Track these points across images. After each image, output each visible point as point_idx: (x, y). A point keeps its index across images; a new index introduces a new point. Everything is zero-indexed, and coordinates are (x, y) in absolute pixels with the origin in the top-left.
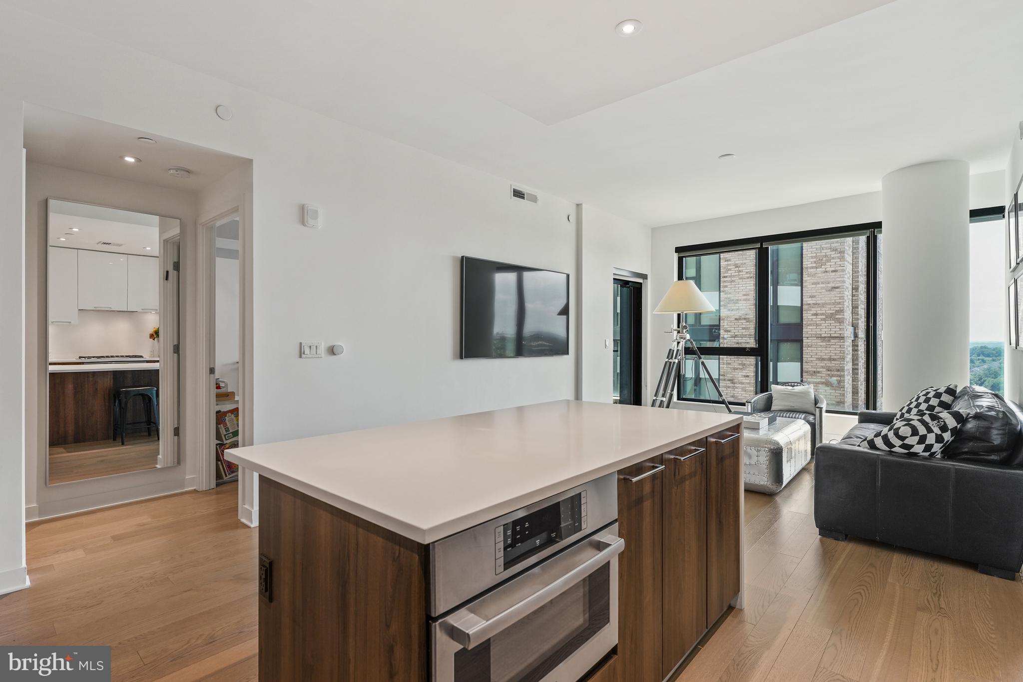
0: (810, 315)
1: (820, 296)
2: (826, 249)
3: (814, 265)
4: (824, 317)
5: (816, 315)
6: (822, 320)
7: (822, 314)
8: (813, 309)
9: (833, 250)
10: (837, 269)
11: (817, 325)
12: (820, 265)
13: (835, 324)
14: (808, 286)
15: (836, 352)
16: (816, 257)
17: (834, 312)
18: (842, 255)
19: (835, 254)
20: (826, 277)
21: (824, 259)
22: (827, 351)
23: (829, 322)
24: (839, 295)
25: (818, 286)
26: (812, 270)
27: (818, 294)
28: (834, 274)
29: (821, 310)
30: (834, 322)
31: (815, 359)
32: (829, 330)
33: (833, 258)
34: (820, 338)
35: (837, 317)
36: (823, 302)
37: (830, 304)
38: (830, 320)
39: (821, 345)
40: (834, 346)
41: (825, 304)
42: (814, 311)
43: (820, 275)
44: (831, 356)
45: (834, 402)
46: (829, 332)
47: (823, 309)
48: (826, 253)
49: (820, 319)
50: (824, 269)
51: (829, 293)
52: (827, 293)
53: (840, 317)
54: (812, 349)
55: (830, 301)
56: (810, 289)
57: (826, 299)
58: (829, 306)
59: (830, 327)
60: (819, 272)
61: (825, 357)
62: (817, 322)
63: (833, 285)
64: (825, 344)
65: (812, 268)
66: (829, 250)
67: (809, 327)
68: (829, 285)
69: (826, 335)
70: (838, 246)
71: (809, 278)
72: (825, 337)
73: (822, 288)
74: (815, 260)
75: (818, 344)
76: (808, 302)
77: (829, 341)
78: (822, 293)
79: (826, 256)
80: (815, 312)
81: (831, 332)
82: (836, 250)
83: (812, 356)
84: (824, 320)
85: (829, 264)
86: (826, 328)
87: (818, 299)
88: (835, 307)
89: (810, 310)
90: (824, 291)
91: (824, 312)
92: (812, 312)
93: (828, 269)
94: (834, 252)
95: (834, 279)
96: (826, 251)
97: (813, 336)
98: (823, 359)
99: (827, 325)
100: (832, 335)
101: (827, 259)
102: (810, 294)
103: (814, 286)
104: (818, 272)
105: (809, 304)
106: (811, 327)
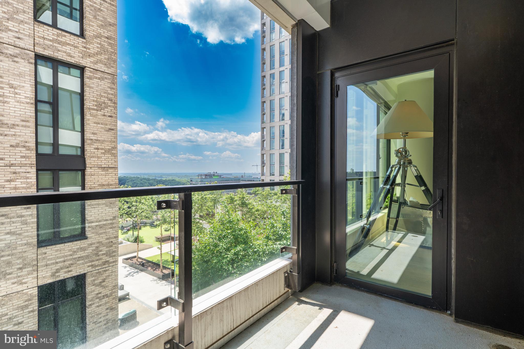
0: (92, 148)
1: (100, 134)
2: (104, 97)
3: (96, 108)
4: (103, 151)
5: (98, 149)
6: (102, 153)
7: (102, 149)
8: (95, 144)
9: (110, 100)
10: (112, 115)
11: (98, 157)
12: (100, 109)
13: (111, 158)
14: (91, 124)
15: (112, 179)
16: (96, 101)
17: (111, 148)
18: (116, 105)
19: (111, 103)
20: (105, 120)
21: (103, 105)
22: (105, 179)
23: (107, 155)
24: (114, 136)
25: (99, 125)
26: (93, 111)
27: (99, 132)
28: (110, 118)
29: (101, 145)
30: (110, 156)
31: (97, 185)
32: (107, 162)
33: (109, 106)
34: (101, 168)
35: (113, 152)
36: (103, 139)
37: (107, 141)
38: (108, 154)
39: (102, 174)
40: (111, 175)
41: (104, 141)
42: (95, 145)
43: (100, 117)
44: (109, 182)
45: (112, 218)
46: (107, 164)
47: (103, 145)
48: (104, 100)
49: (100, 153)
50: (103, 113)
51: (107, 132)
52: (105, 132)
53: (115, 152)
54: (95, 177)
55: (107, 139)
56: (92, 127)
57: (105, 137)
58: (107, 143)
59: (108, 160)
60: (100, 115)
61: (104, 183)
62: (99, 155)
63: (110, 127)
64: (104, 173)
65: (94, 109)
66: (106, 99)
67: (92, 159)
68: (107, 126)
69: (105, 166)
70: (113, 98)
71: (91, 118)
72: (105, 167)
73: (102, 128)
74: (96, 103)
75: (100, 173)
76: (91, 138)
77: (107, 170)
78: (102, 132)
79: (104, 103)
80: (96, 147)
81: (109, 164)
82: (111, 100)
83: (94, 183)
84: (104, 153)
85: (107, 110)
86: (105, 160)
87: (98, 136)
88: (111, 144)
89: (93, 145)
90: (103, 130)
91: (103, 147)
92: (94, 147)
93: (106, 114)
94: (110, 102)
95: (110, 123)
96: (104, 99)
97: (95, 166)
98: (104, 185)
99: (106, 158)
100: (110, 166)
101: (105, 105)
102: (92, 131)
103: (95, 125)
104: (98, 114)
105: (92, 140)
106: (94, 159)
